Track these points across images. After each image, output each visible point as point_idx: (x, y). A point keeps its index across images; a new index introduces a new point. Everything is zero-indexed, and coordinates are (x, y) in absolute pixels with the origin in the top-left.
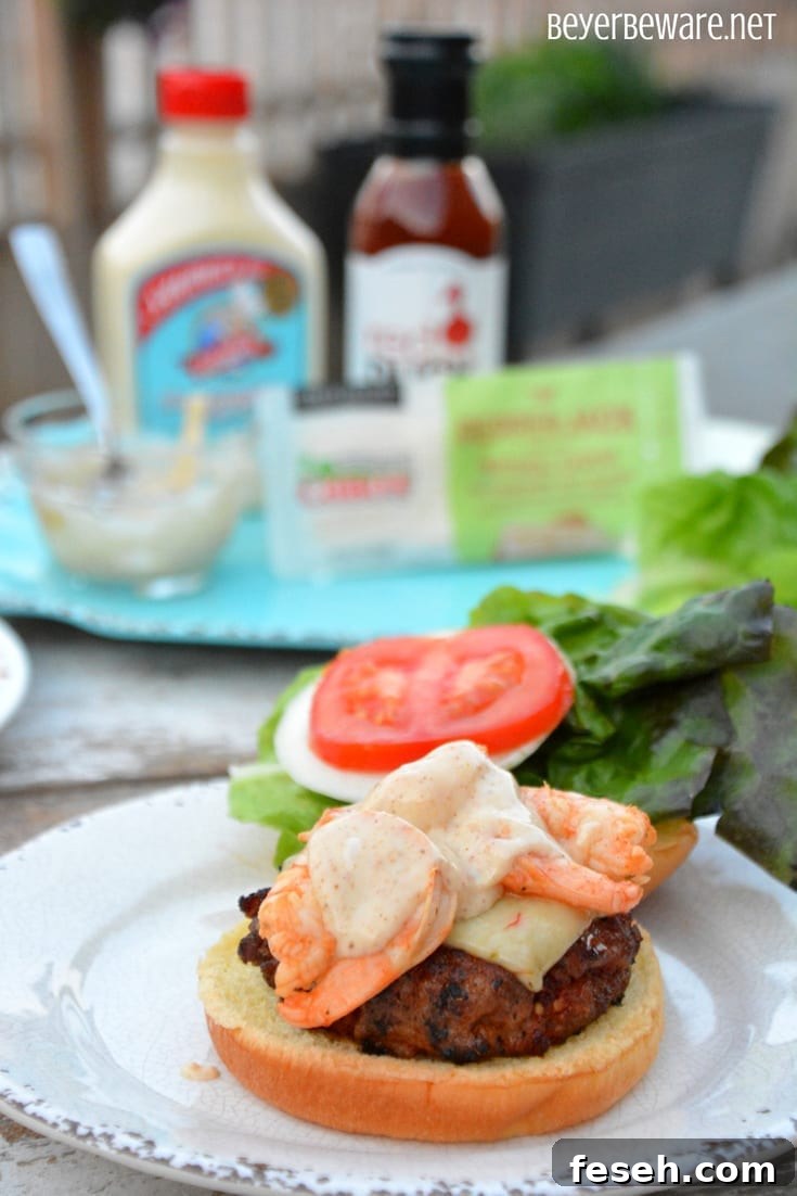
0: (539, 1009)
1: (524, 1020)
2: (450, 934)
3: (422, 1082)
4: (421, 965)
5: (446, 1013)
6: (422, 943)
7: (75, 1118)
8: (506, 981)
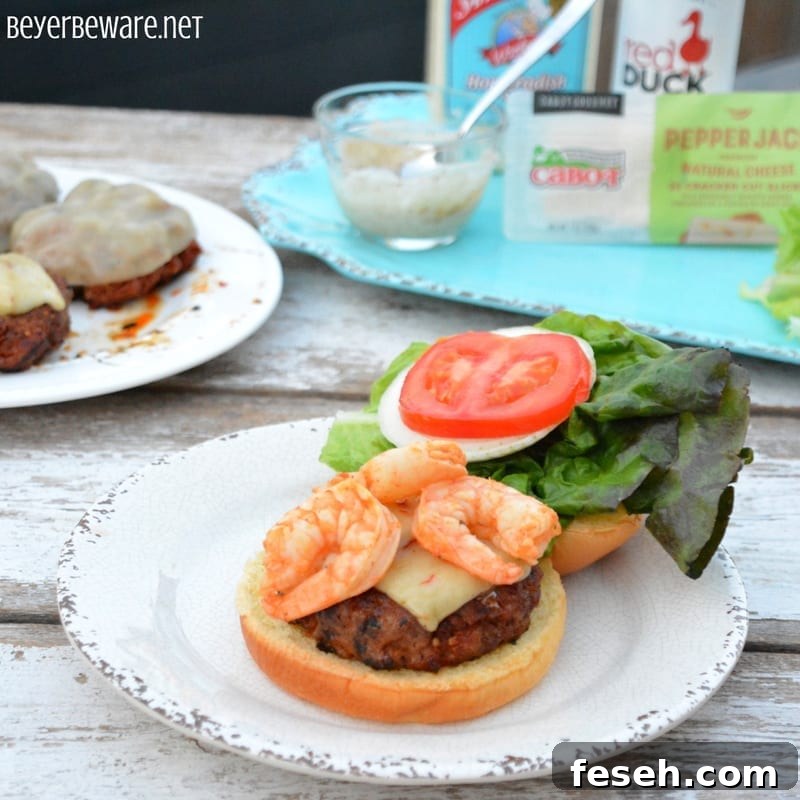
0: (436, 642)
1: (423, 648)
2: (382, 580)
3: (345, 678)
4: (354, 599)
5: (366, 636)
6: (359, 582)
7: (107, 661)
8: (410, 623)
